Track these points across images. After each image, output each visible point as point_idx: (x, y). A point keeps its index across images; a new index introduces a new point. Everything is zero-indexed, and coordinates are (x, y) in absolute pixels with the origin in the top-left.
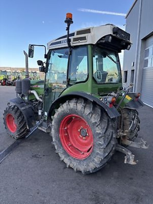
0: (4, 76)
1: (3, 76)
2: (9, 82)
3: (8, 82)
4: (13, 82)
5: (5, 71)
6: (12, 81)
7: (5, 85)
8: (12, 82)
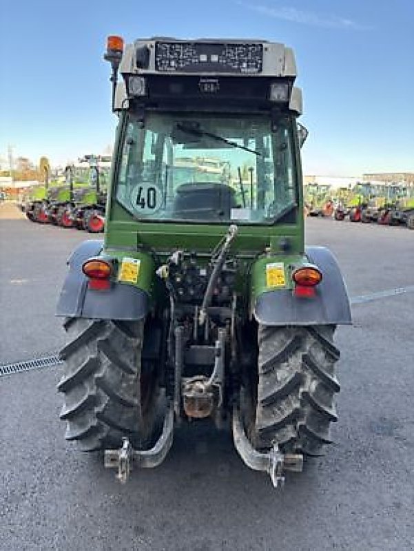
0: (362, 197)
1: (360, 198)
2: (369, 212)
3: (367, 215)
4: (379, 213)
5: (368, 184)
6: (377, 212)
7: (359, 221)
8: (376, 214)
